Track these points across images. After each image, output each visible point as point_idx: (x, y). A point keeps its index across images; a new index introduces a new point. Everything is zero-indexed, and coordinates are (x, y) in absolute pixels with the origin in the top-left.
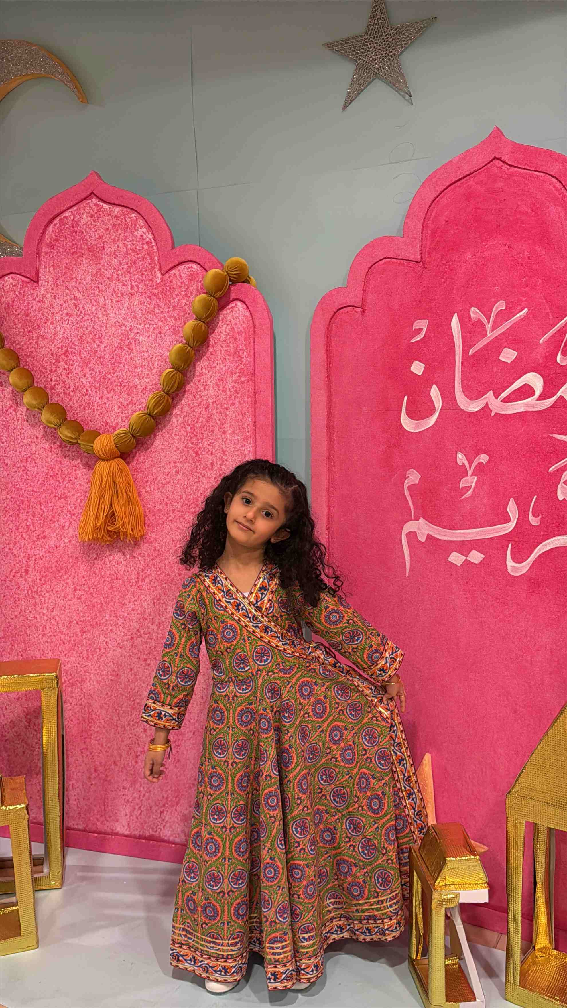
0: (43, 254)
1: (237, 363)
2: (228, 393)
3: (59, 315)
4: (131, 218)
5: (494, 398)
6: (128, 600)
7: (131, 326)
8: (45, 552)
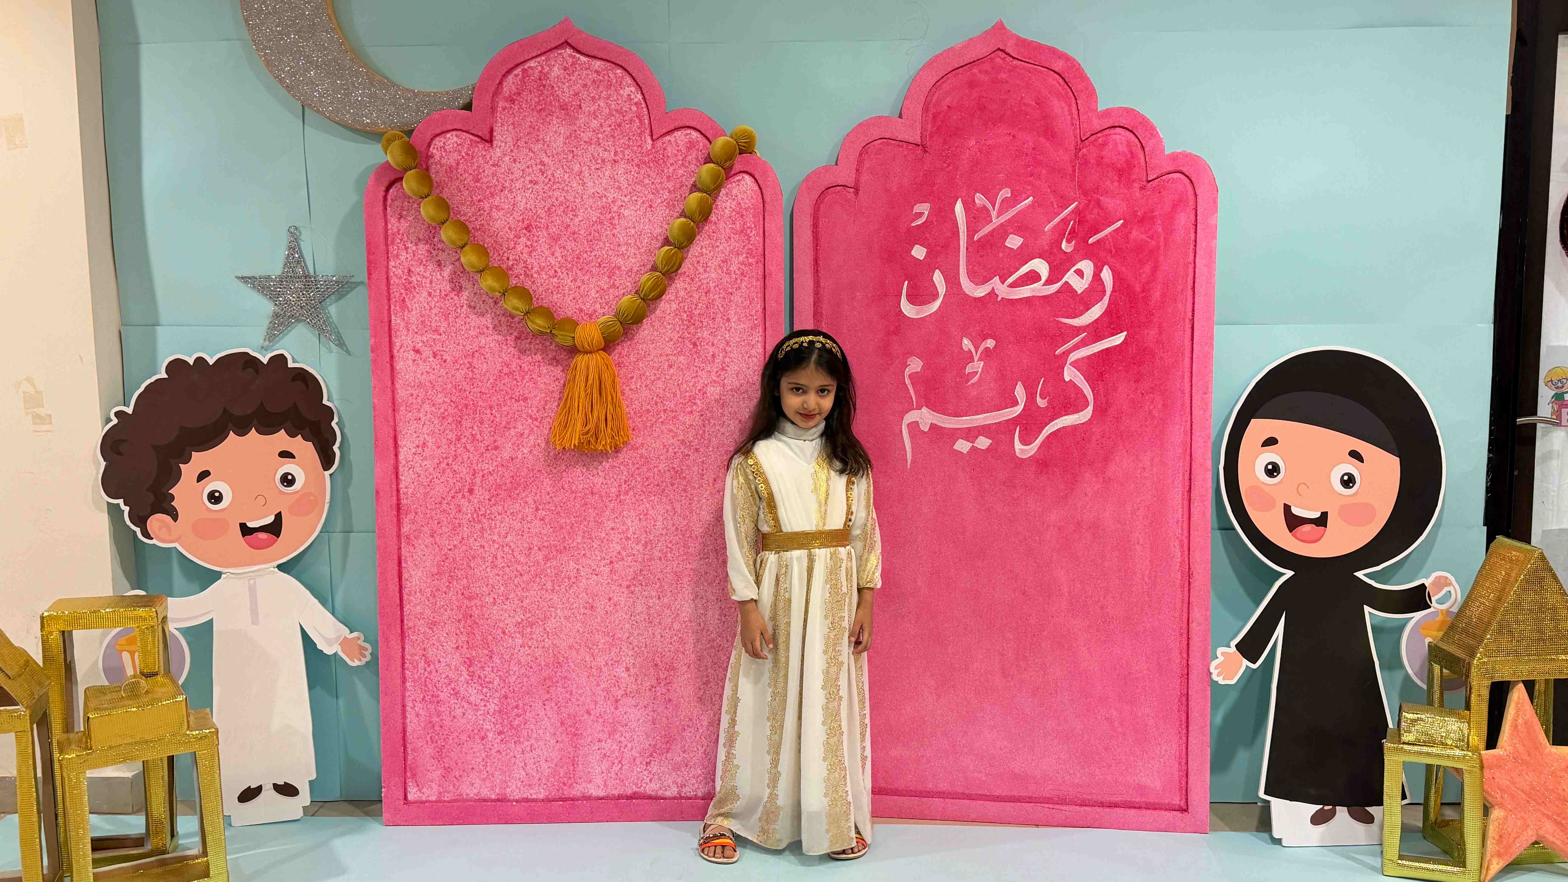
0: (500, 109)
1: (744, 242)
2: (734, 276)
3: (519, 182)
4: (615, 74)
6: (606, 518)
7: (614, 198)
8: (497, 466)
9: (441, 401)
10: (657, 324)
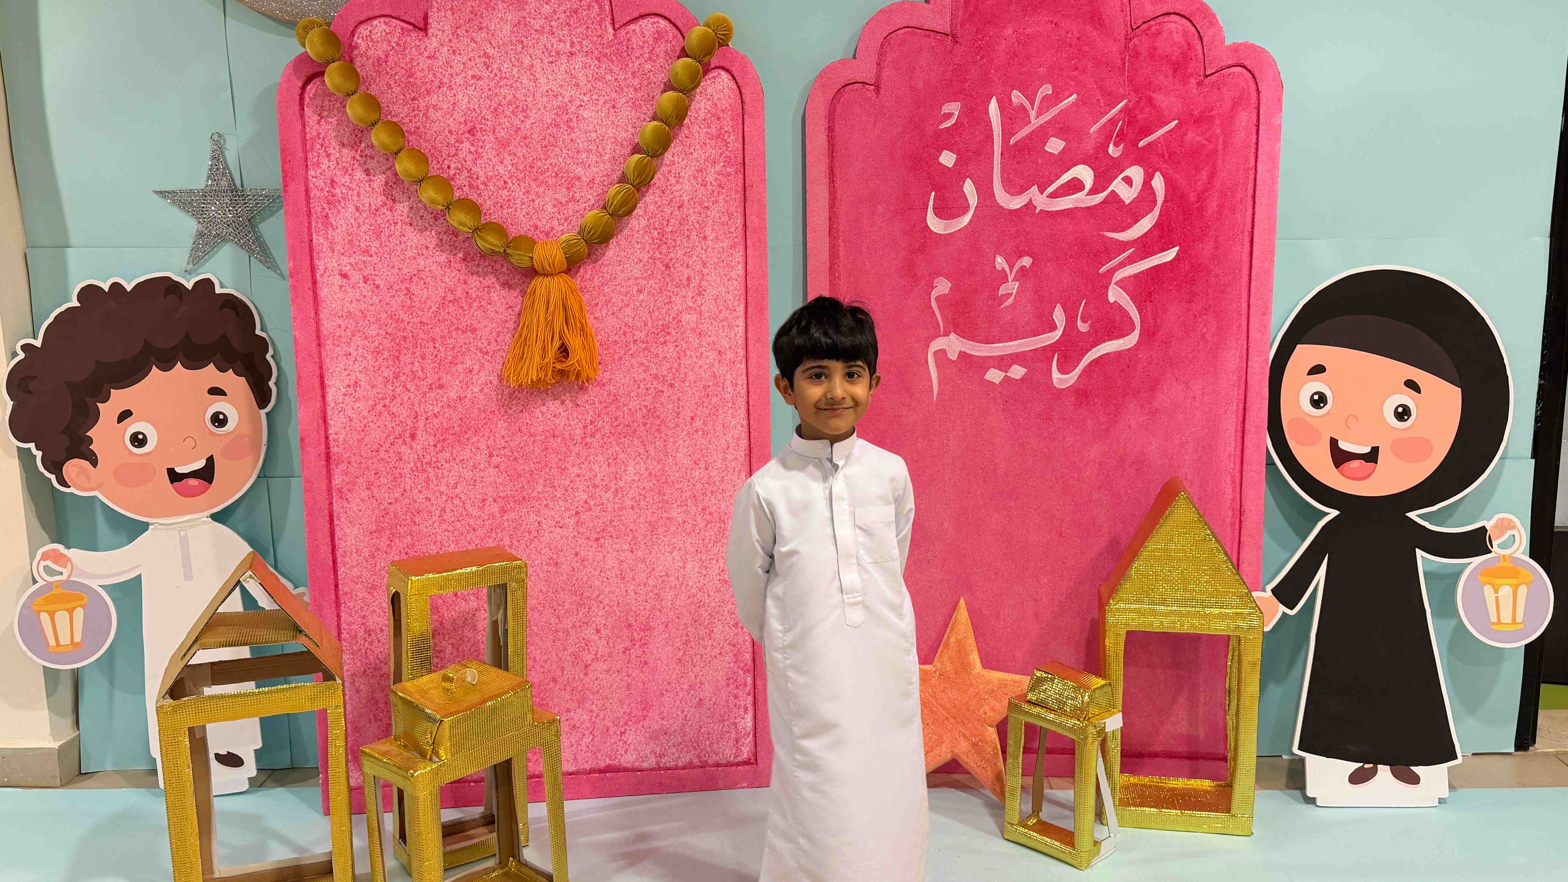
1: (721, 149)
2: (710, 187)
3: (460, 77)
5: (1038, 193)
6: (570, 463)
7: (571, 96)
8: (443, 407)
9: (374, 333)
10: (624, 243)
